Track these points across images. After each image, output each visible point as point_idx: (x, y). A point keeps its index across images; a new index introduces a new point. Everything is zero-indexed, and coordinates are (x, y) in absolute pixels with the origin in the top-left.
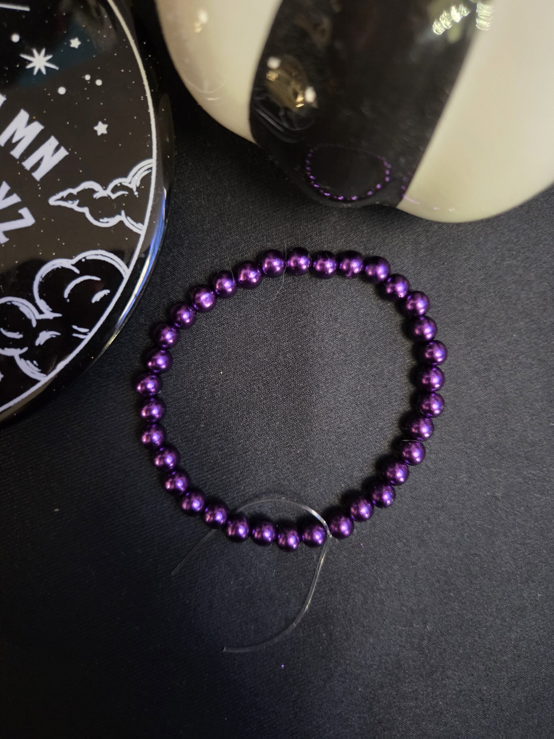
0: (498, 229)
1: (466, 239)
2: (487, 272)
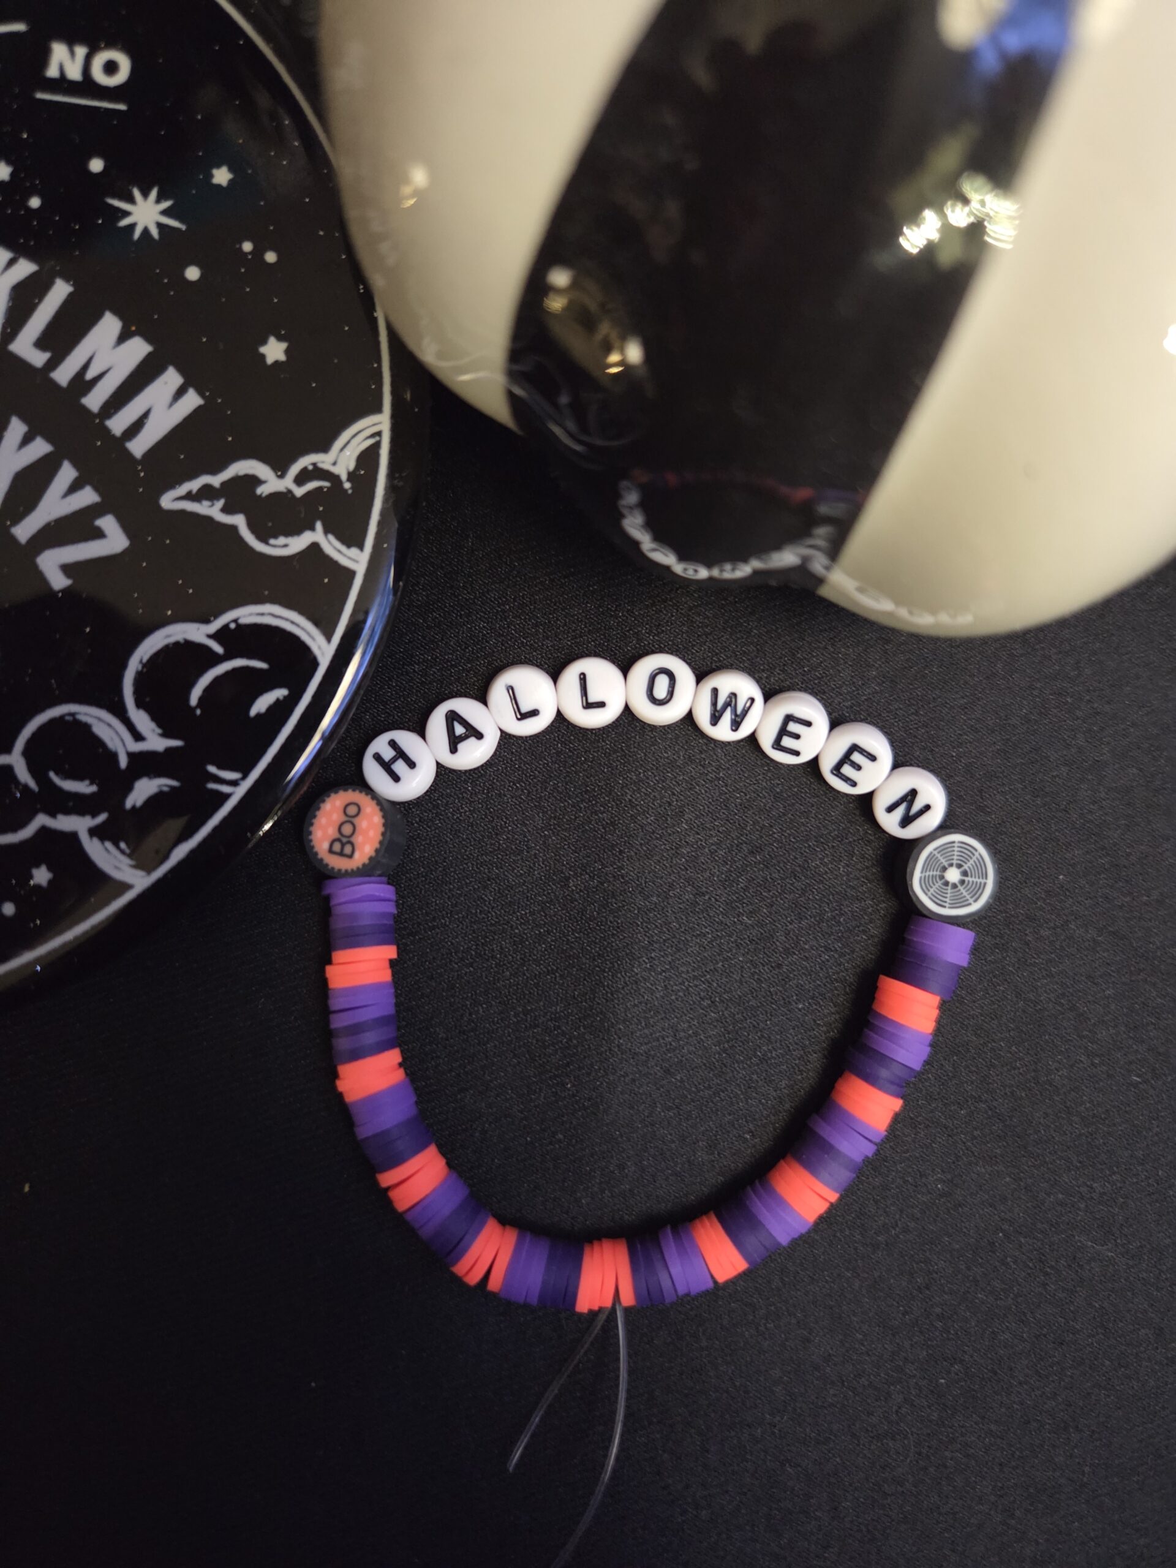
0: (1037, 647)
1: (966, 663)
2: (1008, 737)
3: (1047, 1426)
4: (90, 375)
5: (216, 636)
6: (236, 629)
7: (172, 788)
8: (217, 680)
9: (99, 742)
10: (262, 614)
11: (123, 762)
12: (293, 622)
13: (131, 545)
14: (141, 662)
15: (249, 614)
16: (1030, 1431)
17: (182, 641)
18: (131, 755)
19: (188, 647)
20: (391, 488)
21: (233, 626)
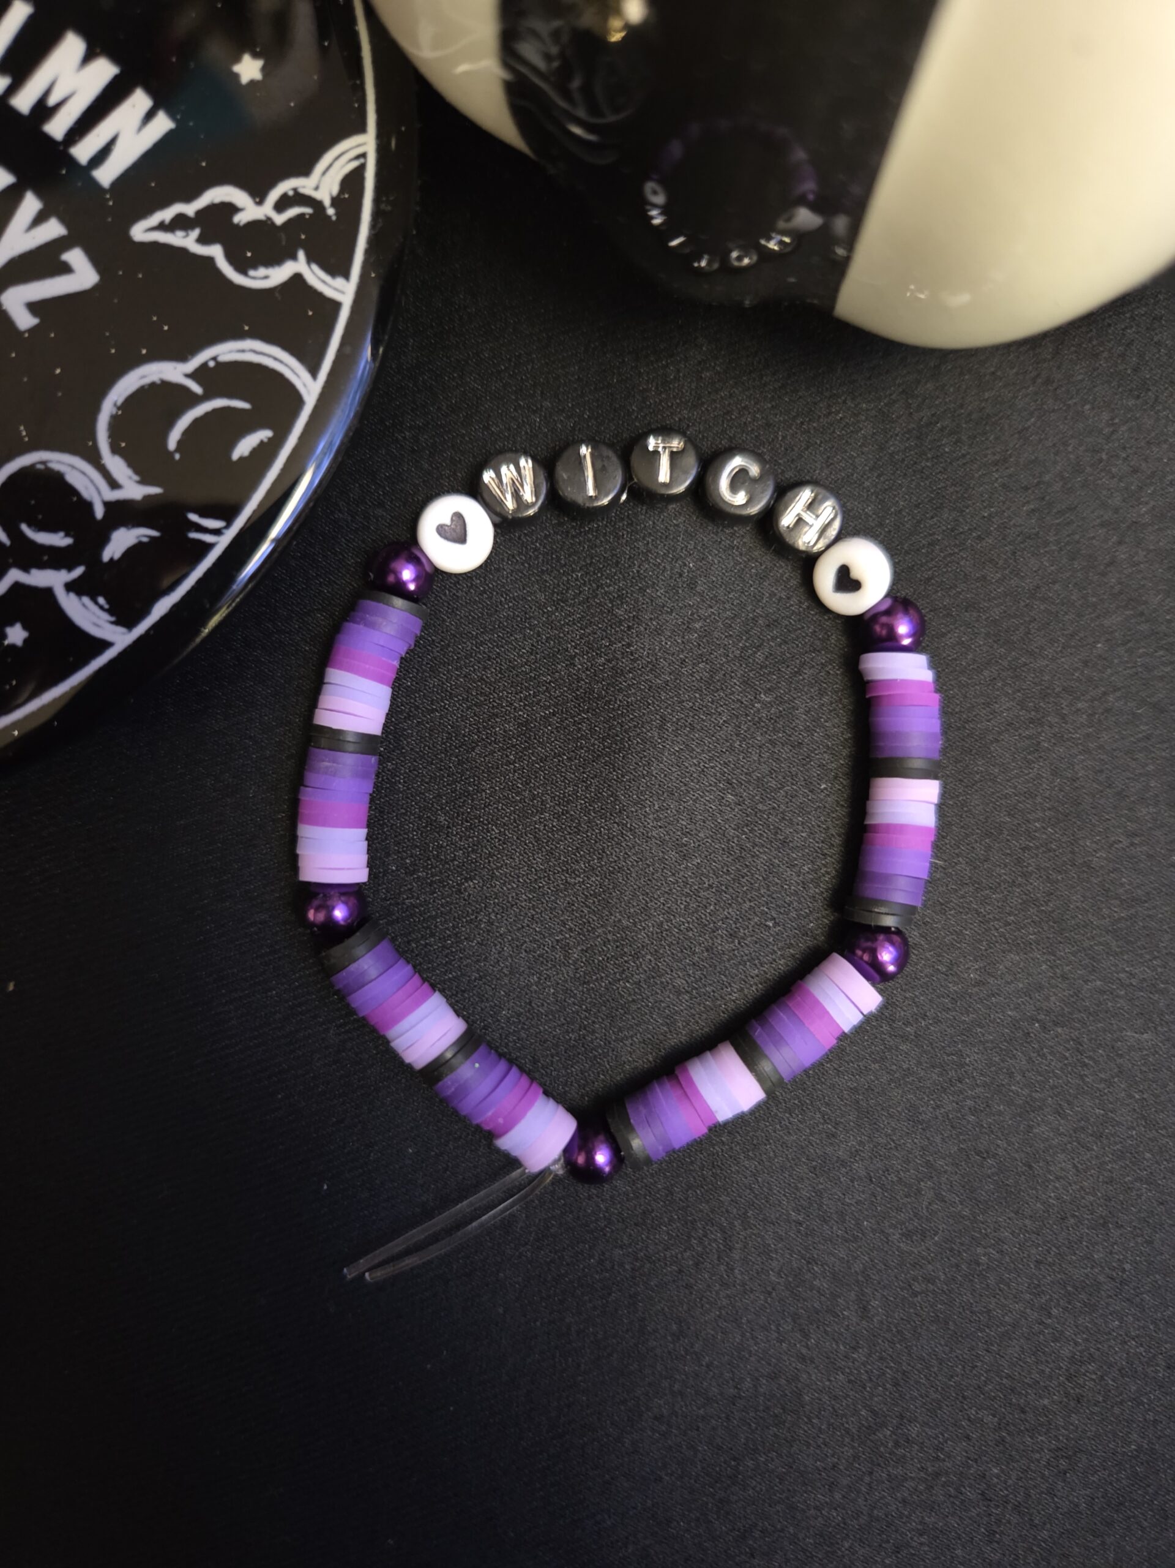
3: (1086, 1222)
4: (52, 101)
5: (193, 376)
6: (215, 367)
7: (152, 538)
8: (196, 422)
9: (72, 491)
10: (243, 351)
11: (99, 512)
12: (275, 359)
13: (101, 279)
14: (115, 404)
15: (228, 351)
16: (1068, 1228)
17: (159, 382)
18: (107, 505)
19: (165, 388)
20: (376, 214)
21: (212, 364)
